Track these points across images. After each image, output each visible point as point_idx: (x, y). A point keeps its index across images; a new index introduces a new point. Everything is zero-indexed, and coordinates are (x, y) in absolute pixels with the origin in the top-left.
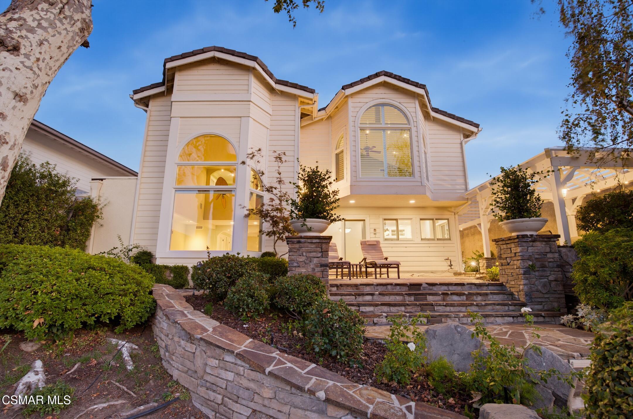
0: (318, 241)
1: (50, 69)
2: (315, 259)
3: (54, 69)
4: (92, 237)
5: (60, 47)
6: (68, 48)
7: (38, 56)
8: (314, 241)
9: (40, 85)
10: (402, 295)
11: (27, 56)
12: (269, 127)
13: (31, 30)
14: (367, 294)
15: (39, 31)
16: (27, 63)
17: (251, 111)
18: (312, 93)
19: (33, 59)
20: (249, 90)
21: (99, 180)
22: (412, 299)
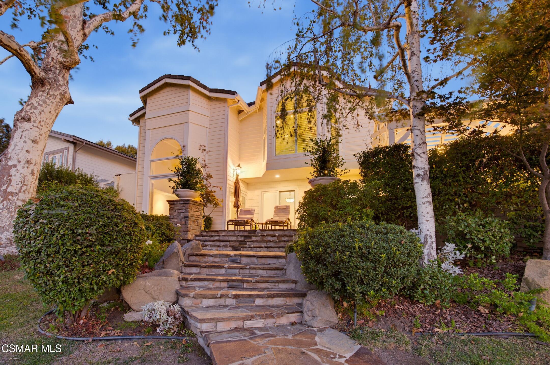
0: (183, 202)
1: (48, 124)
2: (182, 214)
3: (50, 123)
5: (50, 112)
6: (55, 110)
7: (40, 120)
8: (181, 202)
9: (43, 133)
10: (236, 236)
11: (35, 122)
12: (208, 126)
13: (36, 108)
14: (216, 236)
15: (39, 107)
16: (35, 125)
17: (190, 117)
18: (234, 94)
19: (37, 122)
20: (188, 103)
21: (118, 175)
22: (242, 238)
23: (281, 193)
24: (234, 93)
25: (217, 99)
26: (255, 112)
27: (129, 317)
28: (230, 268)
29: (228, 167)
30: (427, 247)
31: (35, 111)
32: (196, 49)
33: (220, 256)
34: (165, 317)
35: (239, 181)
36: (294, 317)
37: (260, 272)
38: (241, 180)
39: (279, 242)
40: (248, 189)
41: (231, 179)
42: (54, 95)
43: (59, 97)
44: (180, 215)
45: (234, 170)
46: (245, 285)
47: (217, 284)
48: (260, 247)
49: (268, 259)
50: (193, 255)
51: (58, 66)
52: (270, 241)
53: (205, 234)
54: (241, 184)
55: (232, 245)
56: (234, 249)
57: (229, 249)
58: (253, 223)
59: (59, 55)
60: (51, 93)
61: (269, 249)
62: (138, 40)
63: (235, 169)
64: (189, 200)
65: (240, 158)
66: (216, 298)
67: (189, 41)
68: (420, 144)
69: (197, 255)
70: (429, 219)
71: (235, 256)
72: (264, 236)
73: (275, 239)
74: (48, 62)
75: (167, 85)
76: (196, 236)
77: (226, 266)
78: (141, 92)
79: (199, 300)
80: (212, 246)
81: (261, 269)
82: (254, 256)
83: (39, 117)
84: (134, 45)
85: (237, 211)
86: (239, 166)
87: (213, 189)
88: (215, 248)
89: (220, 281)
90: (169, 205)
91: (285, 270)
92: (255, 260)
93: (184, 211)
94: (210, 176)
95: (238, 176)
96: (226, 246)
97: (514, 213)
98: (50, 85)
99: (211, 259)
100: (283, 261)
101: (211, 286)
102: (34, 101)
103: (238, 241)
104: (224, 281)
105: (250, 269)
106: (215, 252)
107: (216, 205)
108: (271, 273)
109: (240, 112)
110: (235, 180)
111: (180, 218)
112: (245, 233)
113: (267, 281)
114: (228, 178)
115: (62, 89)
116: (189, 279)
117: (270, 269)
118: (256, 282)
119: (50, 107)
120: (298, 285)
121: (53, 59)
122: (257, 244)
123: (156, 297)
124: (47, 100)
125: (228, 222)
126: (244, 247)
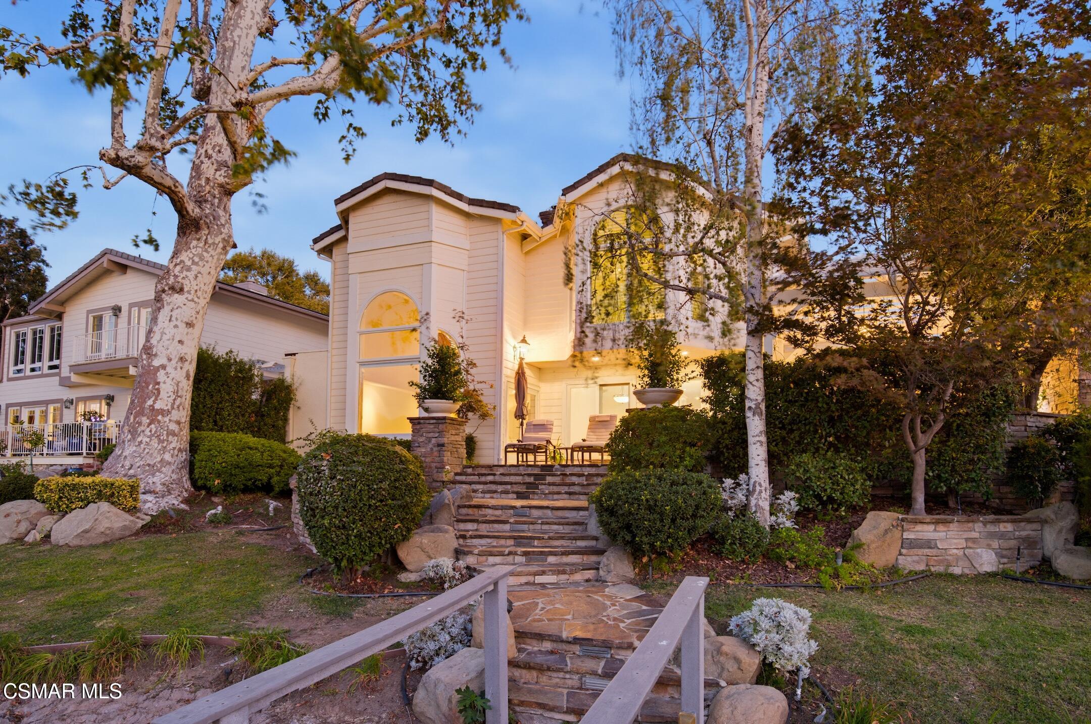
0: (434, 421)
1: (206, 292)
2: (433, 440)
3: (208, 291)
4: (291, 422)
7: (196, 288)
8: (432, 421)
9: (201, 309)
10: (521, 475)
11: (189, 292)
12: (466, 268)
13: (189, 269)
14: (489, 475)
15: (194, 267)
16: (190, 297)
17: (433, 255)
18: (514, 212)
19: (193, 292)
20: (429, 226)
21: (291, 355)
22: (532, 479)
23: (604, 388)
24: (513, 209)
25: (482, 218)
26: (555, 236)
27: (404, 577)
28: (517, 523)
29: (504, 342)
30: (755, 496)
31: (188, 274)
32: (448, 143)
33: (503, 508)
34: (451, 573)
35: (525, 366)
36: (590, 574)
37: (555, 527)
38: (527, 364)
39: (588, 485)
40: (540, 379)
41: (510, 365)
42: (214, 243)
43: (221, 245)
44: (430, 441)
45: (514, 347)
46: (536, 543)
47: (502, 542)
48: (559, 493)
49: (566, 512)
50: (465, 506)
51: (216, 192)
52: (574, 484)
53: (470, 471)
54: (528, 373)
55: (516, 490)
56: (520, 496)
57: (511, 496)
58: (551, 448)
59: (218, 173)
60: (210, 241)
61: (572, 497)
62: (354, 150)
63: (518, 345)
64: (444, 418)
65: (526, 323)
66: (503, 555)
67: (435, 130)
68: (753, 370)
69: (470, 506)
70: (760, 462)
71: (523, 507)
72: (565, 475)
73: (583, 480)
74: (200, 186)
75: (387, 191)
76: (456, 474)
77: (512, 520)
78: (338, 202)
79: (484, 558)
80: (483, 492)
81: (555, 524)
82: (547, 508)
83: (194, 283)
84: (347, 158)
85: (522, 424)
86: (524, 341)
87: (478, 387)
88: (488, 495)
89: (506, 538)
90: (410, 425)
91: (586, 524)
92: (549, 512)
93: (437, 435)
94: (471, 364)
95: (522, 359)
96: (506, 492)
97: (890, 450)
98: (208, 227)
99: (490, 511)
100: (586, 513)
101: (495, 544)
102: (184, 256)
103: (524, 483)
104: (510, 537)
105: (542, 523)
106: (493, 502)
107: (484, 416)
108: (567, 529)
109: (525, 237)
110: (516, 367)
111: (431, 446)
112: (536, 471)
113: (562, 538)
114: (505, 363)
115: (225, 231)
116: (468, 536)
117: (567, 524)
118: (550, 538)
119: (209, 264)
120: (600, 541)
121: (208, 179)
122: (555, 489)
123: (433, 556)
124: (205, 254)
125: (506, 448)
126: (534, 493)
